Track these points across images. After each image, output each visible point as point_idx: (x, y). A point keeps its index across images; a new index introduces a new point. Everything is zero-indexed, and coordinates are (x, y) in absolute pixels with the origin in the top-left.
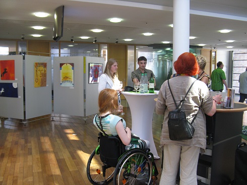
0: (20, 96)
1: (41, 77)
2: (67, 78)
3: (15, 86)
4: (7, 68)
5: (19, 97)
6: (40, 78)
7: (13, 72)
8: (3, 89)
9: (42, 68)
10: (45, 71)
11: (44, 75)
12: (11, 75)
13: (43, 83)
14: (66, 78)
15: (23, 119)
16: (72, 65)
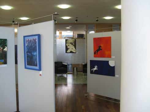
5: (117, 76)
8: (96, 67)
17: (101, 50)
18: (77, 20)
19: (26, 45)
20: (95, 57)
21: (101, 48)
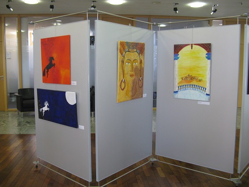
0: (83, 126)
1: (131, 76)
2: (192, 78)
3: (71, 99)
4: (55, 56)
5: (81, 127)
6: (129, 79)
7: (67, 64)
8: (46, 104)
9: (134, 55)
10: (141, 62)
11: (139, 72)
12: (63, 73)
13: (136, 91)
14: (190, 80)
15: (90, 180)
16: (207, 47)
17: (53, 65)
20: (45, 81)
21: (53, 62)
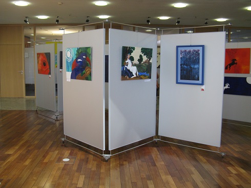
4: (237, 58)
8: (227, 85)
12: (244, 68)
17: (235, 64)
18: (178, 22)
19: (180, 56)
20: (226, 72)
21: (235, 62)
